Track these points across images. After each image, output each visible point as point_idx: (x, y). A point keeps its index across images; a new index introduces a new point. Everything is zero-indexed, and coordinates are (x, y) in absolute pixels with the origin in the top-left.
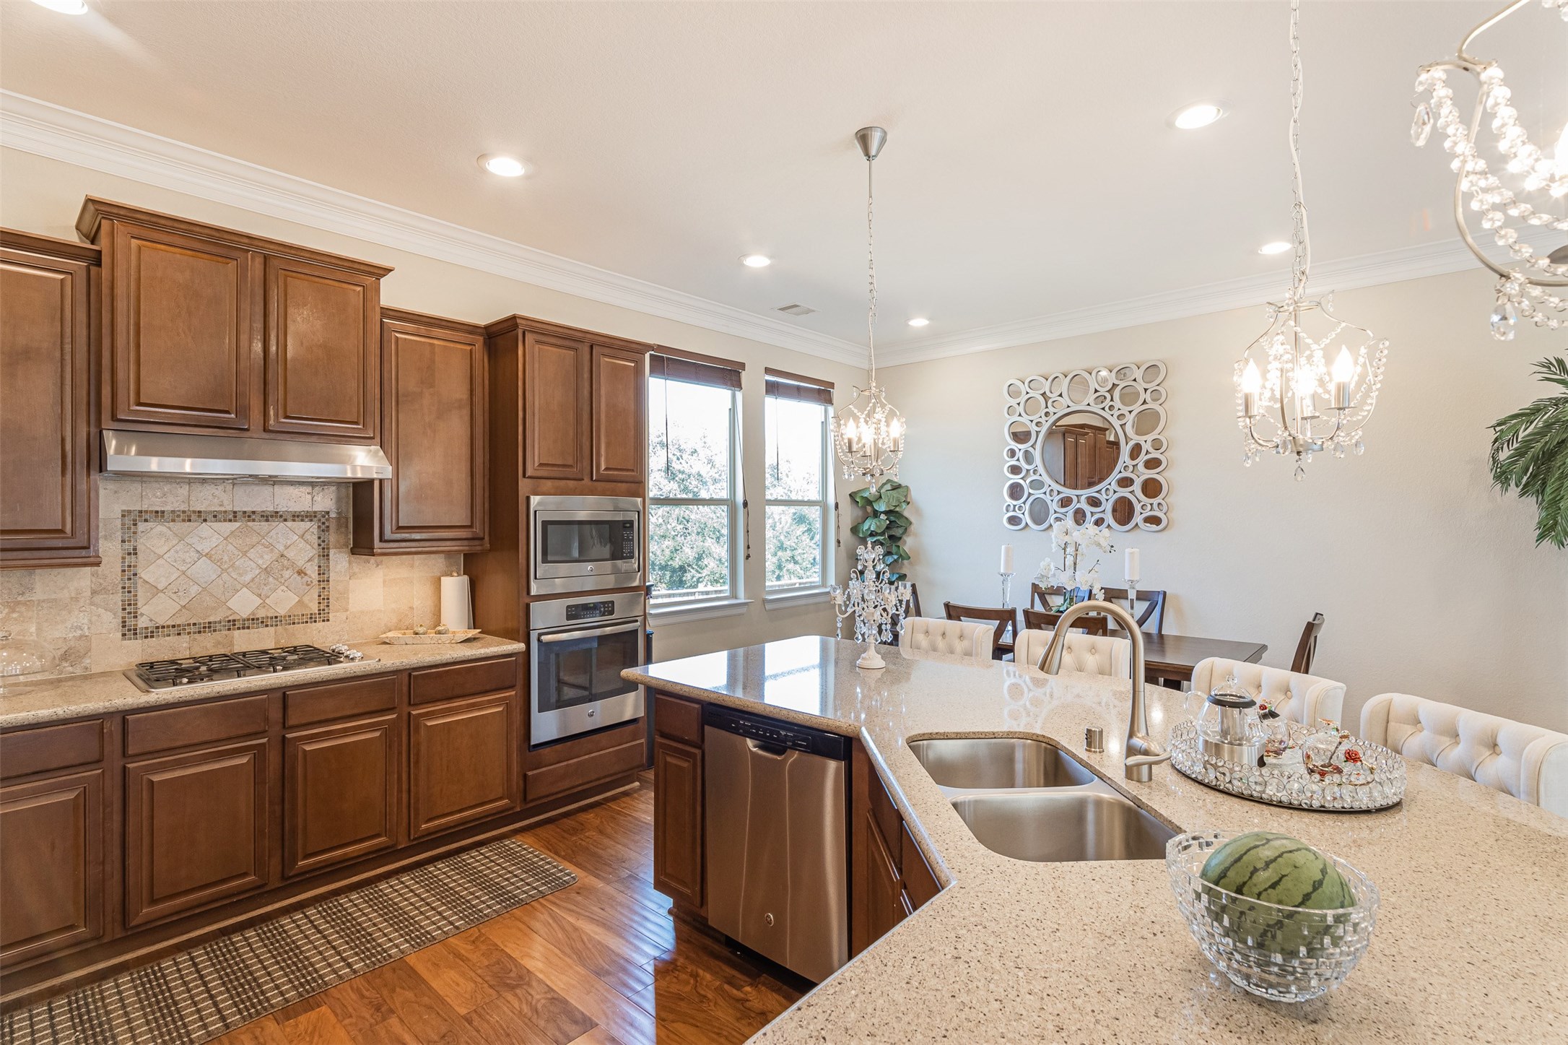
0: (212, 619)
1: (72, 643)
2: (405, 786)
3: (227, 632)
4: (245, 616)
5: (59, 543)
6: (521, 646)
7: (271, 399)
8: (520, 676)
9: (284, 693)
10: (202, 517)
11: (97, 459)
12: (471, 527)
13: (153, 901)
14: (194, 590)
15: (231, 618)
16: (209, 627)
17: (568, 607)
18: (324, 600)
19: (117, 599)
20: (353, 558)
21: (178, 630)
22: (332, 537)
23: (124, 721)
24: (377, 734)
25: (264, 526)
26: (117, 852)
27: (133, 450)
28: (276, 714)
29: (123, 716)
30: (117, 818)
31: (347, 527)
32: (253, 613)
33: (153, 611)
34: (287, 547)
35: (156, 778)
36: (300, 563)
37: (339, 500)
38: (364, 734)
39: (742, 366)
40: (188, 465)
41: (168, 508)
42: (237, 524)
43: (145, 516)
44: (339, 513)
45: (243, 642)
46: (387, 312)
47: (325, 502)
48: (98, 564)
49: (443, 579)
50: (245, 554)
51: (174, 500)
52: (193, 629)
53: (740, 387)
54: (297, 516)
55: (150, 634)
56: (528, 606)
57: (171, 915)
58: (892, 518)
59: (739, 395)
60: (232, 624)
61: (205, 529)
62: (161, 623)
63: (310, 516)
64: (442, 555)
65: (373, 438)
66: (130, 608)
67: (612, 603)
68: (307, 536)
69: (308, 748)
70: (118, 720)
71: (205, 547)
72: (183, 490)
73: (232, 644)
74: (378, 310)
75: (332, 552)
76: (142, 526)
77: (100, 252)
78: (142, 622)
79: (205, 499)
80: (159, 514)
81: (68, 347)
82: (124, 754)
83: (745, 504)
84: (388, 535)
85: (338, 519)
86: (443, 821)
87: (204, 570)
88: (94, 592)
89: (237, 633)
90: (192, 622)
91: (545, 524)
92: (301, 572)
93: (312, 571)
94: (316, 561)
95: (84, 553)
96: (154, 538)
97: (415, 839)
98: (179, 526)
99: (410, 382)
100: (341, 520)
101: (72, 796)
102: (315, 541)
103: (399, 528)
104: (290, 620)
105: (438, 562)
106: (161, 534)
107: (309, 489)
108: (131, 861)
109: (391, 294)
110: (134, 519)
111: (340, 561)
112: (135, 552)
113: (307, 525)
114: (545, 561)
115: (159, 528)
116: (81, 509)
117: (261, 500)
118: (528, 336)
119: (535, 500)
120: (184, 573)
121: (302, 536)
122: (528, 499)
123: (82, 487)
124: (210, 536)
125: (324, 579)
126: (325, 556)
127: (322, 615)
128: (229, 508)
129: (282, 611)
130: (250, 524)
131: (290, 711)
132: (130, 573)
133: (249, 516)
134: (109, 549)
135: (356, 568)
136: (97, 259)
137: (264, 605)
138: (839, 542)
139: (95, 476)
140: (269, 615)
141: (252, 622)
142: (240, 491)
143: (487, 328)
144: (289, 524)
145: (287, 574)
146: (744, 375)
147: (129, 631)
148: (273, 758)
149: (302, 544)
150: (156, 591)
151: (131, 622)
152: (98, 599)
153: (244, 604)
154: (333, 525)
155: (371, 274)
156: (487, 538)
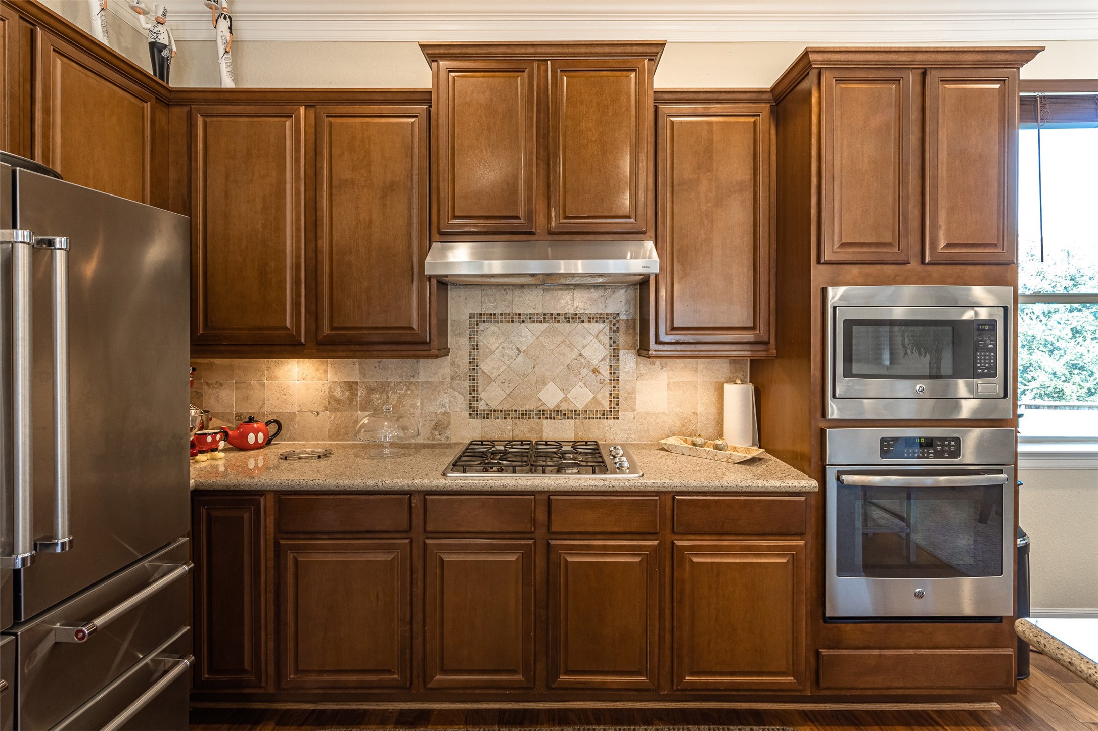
0: (527, 408)
1: (440, 417)
3: (538, 420)
4: (551, 408)
5: (411, 338)
6: (815, 485)
7: (553, 202)
8: (813, 520)
9: (549, 497)
12: (753, 328)
14: (515, 382)
15: (541, 408)
16: (525, 415)
17: (883, 440)
18: (615, 399)
19: (467, 384)
20: (640, 359)
21: (505, 414)
22: (622, 339)
23: (425, 500)
25: (565, 327)
29: (424, 495)
31: (634, 328)
32: (557, 406)
33: (488, 396)
34: (584, 347)
35: (447, 557)
36: (595, 363)
37: (626, 301)
38: (624, 556)
41: (498, 311)
42: (546, 325)
43: (485, 318)
44: (628, 314)
45: (550, 431)
47: (617, 303)
49: (725, 385)
50: (552, 351)
51: (503, 303)
52: (514, 415)
54: (593, 318)
55: (487, 415)
56: (823, 433)
60: (542, 414)
61: (523, 329)
62: (493, 408)
63: (604, 316)
65: (647, 231)
66: (474, 395)
68: (601, 337)
69: (569, 559)
70: (422, 497)
71: (523, 345)
72: (508, 296)
73: (542, 431)
75: (621, 352)
76: (482, 326)
78: (482, 406)
79: (524, 302)
80: (494, 316)
82: (424, 529)
84: (663, 338)
85: (627, 321)
87: (523, 366)
88: (453, 379)
89: (545, 422)
90: (514, 408)
91: (849, 324)
92: (595, 371)
93: (605, 369)
94: (608, 360)
95: (427, 346)
96: (489, 336)
97: (678, 690)
98: (505, 326)
99: (685, 170)
100: (629, 322)
101: (389, 558)
102: (606, 340)
103: (674, 329)
104: (586, 415)
105: (723, 368)
106: (494, 333)
107: (602, 292)
110: (478, 320)
111: (628, 360)
112: (477, 348)
113: (601, 326)
114: (848, 374)
115: (493, 328)
116: (424, 310)
117: (565, 301)
119: (835, 294)
120: (509, 365)
121: (596, 337)
122: (824, 291)
123: (424, 292)
124: (525, 335)
125: (614, 379)
126: (616, 356)
127: (612, 413)
128: (540, 311)
129: (580, 407)
130: (556, 325)
131: (554, 517)
132: (474, 364)
133: (555, 317)
134: (459, 344)
135: (643, 370)
136: (430, 97)
137: (565, 399)
140: (570, 409)
141: (557, 413)
142: (549, 294)
144: (586, 325)
145: (585, 371)
147: (474, 412)
149: (597, 344)
150: (490, 381)
151: (474, 404)
152: (455, 385)
153: (551, 397)
154: (620, 328)
156: (773, 342)
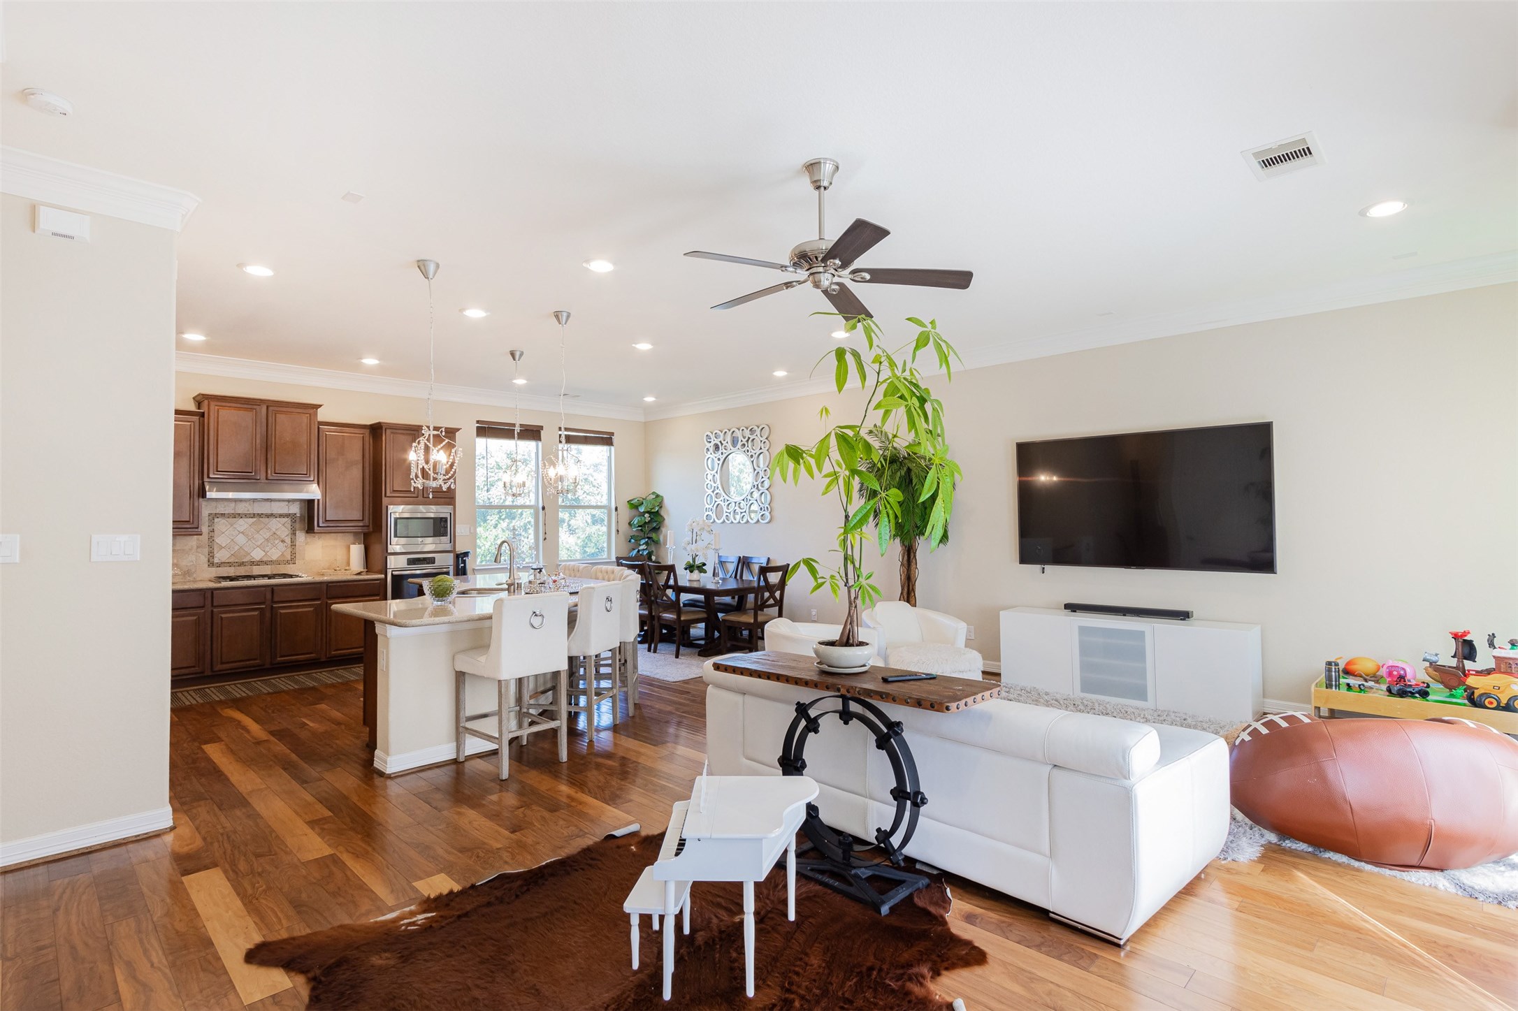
0: (244, 560)
1: (190, 567)
2: (324, 633)
3: (250, 566)
4: (258, 560)
5: (188, 526)
6: (383, 576)
7: (269, 466)
8: (382, 590)
9: (272, 589)
10: (240, 516)
11: (202, 493)
12: (363, 520)
13: (222, 663)
14: (237, 548)
15: (252, 561)
16: (243, 564)
17: (407, 559)
18: (294, 554)
19: (206, 550)
20: (308, 535)
21: (230, 564)
22: (297, 525)
23: (212, 593)
24: (312, 609)
25: (265, 520)
26: (209, 643)
27: (215, 490)
28: (269, 596)
29: (212, 590)
30: (209, 629)
31: (306, 521)
32: (261, 559)
33: (220, 556)
34: (276, 529)
35: (223, 616)
36: (283, 537)
37: (301, 508)
38: (306, 608)
39: (542, 427)
40: (230, 495)
41: (226, 512)
42: (255, 519)
43: (218, 516)
44: (301, 514)
45: (256, 570)
46: (321, 423)
47: (295, 509)
48: (201, 535)
49: (351, 544)
50: (258, 532)
51: (229, 509)
52: (236, 564)
53: (541, 440)
54: (281, 516)
55: (219, 565)
56: (386, 557)
57: (231, 669)
58: (652, 517)
59: (540, 444)
60: (252, 563)
61: (241, 521)
62: (223, 561)
63: (287, 516)
64: (352, 534)
65: (314, 480)
66: (211, 555)
67: (434, 558)
68: (286, 524)
69: (282, 611)
70: (210, 591)
71: (242, 529)
72: (233, 505)
73: (252, 571)
74: (317, 423)
75: (297, 532)
76: (216, 520)
77: (204, 413)
78: (216, 560)
79: (241, 508)
80: (223, 515)
81: (192, 450)
82: (212, 605)
83: (543, 508)
84: (321, 525)
85: (300, 517)
86: (342, 652)
87: (241, 540)
88: (198, 547)
89: (254, 567)
90: (236, 561)
91: (396, 519)
92: (283, 541)
93: (288, 540)
94: (290, 536)
95: (196, 530)
96: (221, 524)
97: (329, 658)
98: (231, 520)
99: (332, 454)
100: (302, 517)
101: (195, 618)
102: (289, 526)
103: (326, 521)
104: (277, 563)
105: (350, 537)
106: (224, 523)
107: (287, 503)
108: (214, 646)
109: (322, 415)
110: (213, 516)
111: (301, 536)
112: (213, 531)
113: (285, 520)
114: (396, 536)
115: (224, 520)
116: (196, 513)
117: (265, 508)
118: (388, 431)
119: (391, 508)
120: (232, 540)
121: (283, 525)
122: (387, 507)
123: (196, 504)
124: (243, 524)
125: (293, 545)
126: (294, 534)
127: (292, 561)
128: (251, 512)
129: (274, 559)
130: (260, 518)
131: (275, 596)
132: (211, 539)
133: (260, 515)
134: (205, 529)
135: (309, 540)
136: (202, 415)
137: (266, 556)
138: (618, 531)
139: (201, 500)
140: (269, 560)
141: (261, 563)
142: (256, 504)
143: (371, 426)
144: (277, 519)
145: (277, 541)
146: (542, 432)
147: (211, 564)
148: (268, 615)
149: (284, 528)
150: (221, 548)
151: (211, 560)
152: (199, 550)
153: (257, 555)
154: (298, 520)
155: (313, 408)
156: (371, 526)
